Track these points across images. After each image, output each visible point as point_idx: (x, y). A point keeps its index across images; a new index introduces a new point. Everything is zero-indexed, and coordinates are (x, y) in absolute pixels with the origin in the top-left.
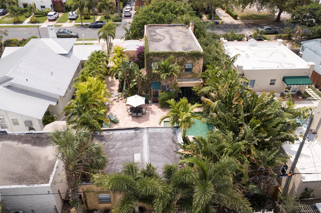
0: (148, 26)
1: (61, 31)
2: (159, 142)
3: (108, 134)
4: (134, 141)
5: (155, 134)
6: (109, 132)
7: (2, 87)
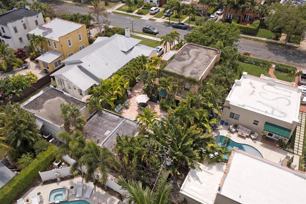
0: (189, 44)
1: (147, 27)
2: (125, 129)
3: (106, 114)
4: (114, 123)
5: (128, 124)
6: (107, 112)
7: (76, 66)
